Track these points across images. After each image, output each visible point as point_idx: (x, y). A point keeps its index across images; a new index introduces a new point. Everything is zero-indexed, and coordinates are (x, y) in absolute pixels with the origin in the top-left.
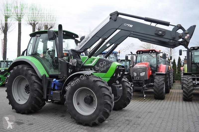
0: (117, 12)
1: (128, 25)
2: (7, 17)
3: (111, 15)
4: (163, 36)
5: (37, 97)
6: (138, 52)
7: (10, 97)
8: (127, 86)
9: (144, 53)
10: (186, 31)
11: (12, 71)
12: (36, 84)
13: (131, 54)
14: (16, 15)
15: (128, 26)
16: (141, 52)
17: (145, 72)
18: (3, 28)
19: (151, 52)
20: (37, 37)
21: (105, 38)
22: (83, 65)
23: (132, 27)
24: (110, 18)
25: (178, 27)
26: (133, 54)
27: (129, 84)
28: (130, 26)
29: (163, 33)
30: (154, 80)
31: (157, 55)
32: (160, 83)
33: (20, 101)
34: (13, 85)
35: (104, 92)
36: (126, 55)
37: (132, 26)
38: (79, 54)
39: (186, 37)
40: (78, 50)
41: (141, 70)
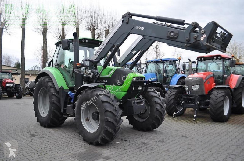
0: (129, 12)
1: (139, 27)
2: (63, 24)
3: (123, 17)
4: (176, 38)
5: (54, 111)
6: (199, 59)
7: (36, 109)
8: (155, 102)
9: (207, 60)
10: (202, 30)
11: (37, 83)
12: (54, 97)
13: (189, 61)
14: (74, 21)
15: (140, 29)
16: (203, 59)
17: (199, 85)
18: (60, 36)
19: (215, 58)
20: (61, 46)
21: (118, 44)
22: (99, 77)
23: (143, 30)
24: (123, 21)
25: (192, 25)
26: (191, 61)
27: (160, 99)
28: (141, 29)
29: (175, 35)
30: (211, 96)
31: (223, 61)
32: (218, 99)
33: (44, 114)
34: (38, 98)
35: (105, 107)
36: (184, 63)
37: (144, 28)
38: (95, 64)
39: (202, 39)
40: (94, 60)
41: (193, 82)
